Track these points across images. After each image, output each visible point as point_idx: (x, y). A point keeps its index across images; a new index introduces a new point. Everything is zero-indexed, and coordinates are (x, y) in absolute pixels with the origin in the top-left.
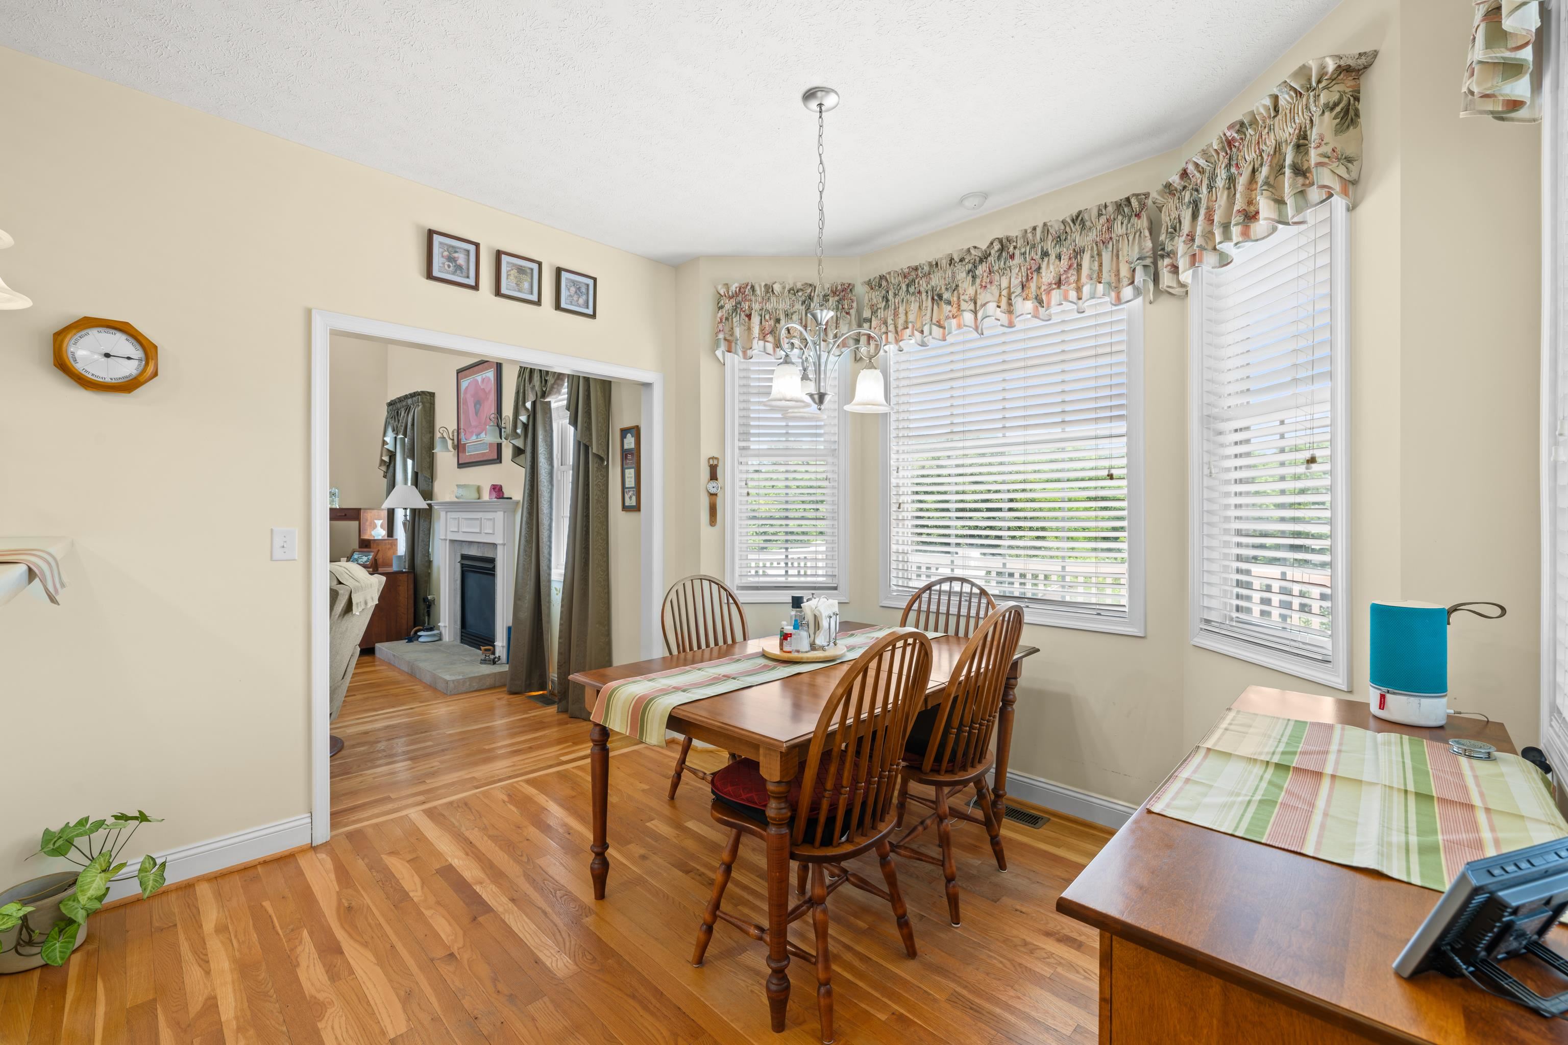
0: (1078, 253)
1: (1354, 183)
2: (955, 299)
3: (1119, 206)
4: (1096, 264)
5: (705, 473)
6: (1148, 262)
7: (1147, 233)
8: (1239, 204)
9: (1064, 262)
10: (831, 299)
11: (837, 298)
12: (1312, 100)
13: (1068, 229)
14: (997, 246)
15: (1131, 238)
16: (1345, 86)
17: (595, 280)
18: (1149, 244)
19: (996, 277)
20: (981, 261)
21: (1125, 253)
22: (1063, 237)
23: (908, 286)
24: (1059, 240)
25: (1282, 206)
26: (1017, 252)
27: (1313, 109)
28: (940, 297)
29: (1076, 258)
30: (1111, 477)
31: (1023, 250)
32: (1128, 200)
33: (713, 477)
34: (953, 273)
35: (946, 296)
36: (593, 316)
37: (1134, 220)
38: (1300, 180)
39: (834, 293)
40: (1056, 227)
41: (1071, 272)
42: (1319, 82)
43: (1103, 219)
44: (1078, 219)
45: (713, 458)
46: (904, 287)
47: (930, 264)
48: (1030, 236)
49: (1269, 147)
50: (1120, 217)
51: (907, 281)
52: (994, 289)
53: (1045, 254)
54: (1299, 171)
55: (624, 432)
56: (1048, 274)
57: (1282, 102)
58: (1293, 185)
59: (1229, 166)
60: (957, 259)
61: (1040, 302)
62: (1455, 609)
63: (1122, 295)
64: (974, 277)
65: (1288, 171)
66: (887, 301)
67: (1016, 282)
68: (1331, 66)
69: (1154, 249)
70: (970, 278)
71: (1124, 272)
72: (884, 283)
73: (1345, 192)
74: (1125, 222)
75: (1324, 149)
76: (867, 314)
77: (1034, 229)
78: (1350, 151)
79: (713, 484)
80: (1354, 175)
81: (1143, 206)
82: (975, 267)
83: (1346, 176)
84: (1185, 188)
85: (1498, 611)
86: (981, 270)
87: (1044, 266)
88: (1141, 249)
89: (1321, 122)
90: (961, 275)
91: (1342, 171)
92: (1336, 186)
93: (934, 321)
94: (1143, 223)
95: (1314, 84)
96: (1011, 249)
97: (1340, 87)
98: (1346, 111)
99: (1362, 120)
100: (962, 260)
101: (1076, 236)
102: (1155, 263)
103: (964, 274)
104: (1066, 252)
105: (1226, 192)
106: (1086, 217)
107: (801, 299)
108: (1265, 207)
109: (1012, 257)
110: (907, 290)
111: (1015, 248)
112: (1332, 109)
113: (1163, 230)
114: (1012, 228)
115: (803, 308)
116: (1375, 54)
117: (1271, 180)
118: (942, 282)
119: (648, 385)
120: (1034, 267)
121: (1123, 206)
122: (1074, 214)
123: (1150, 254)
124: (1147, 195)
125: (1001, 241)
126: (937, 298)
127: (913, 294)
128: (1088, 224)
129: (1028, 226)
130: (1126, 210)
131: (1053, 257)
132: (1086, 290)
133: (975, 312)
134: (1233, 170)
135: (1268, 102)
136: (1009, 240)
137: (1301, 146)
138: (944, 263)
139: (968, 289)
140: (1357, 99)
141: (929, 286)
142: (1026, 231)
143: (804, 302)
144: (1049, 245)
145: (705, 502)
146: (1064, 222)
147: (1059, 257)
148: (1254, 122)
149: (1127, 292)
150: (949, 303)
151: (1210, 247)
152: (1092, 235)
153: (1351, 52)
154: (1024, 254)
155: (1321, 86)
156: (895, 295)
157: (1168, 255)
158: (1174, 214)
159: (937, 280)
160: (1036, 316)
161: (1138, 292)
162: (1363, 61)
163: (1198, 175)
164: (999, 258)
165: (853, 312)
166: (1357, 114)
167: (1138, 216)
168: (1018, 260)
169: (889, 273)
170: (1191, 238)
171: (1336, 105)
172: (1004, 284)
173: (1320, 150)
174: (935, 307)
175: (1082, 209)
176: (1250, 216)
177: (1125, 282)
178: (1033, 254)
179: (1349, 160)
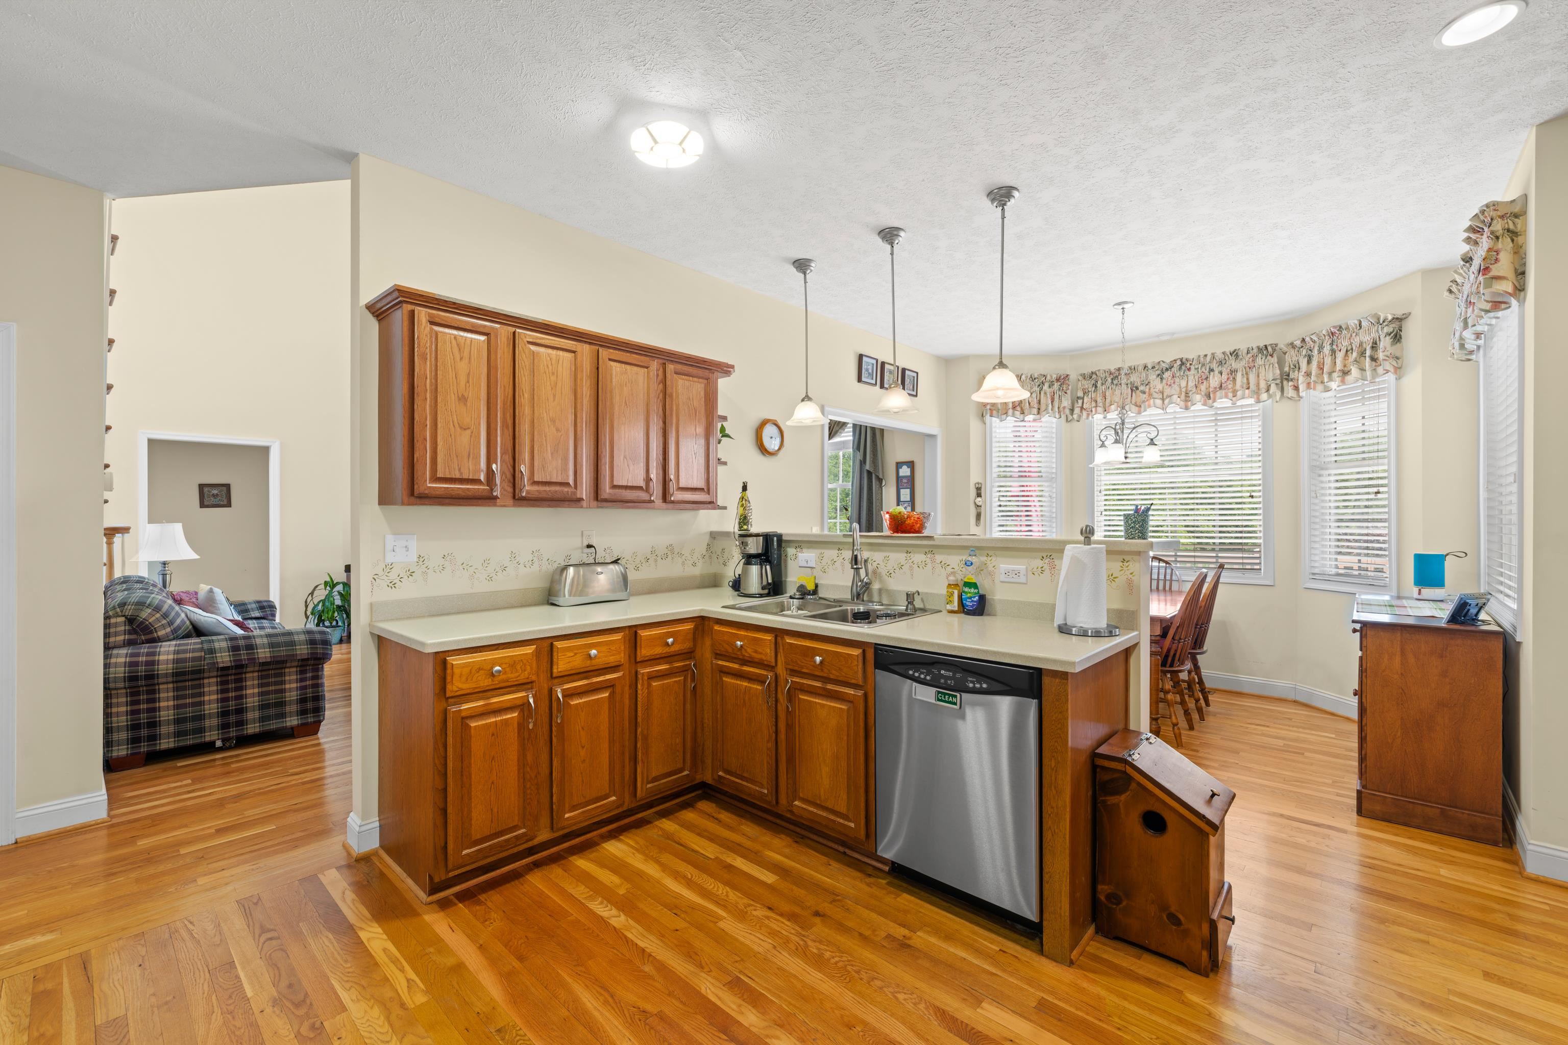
0: (1233, 372)
1: (1400, 368)
2: (1147, 390)
3: (1260, 350)
4: (1245, 379)
5: (973, 492)
6: (1278, 381)
7: (1276, 365)
8: (1339, 366)
9: (1225, 376)
10: (1056, 384)
11: (1059, 383)
12: (1380, 329)
13: (1227, 358)
14: (1179, 363)
15: (1267, 367)
16: (1395, 325)
17: (917, 373)
18: (1278, 372)
19: (1177, 380)
20: (1167, 370)
21: (1263, 375)
22: (1224, 362)
23: (1112, 379)
24: (1221, 363)
25: (1364, 372)
26: (1192, 367)
27: (1380, 333)
28: (1137, 388)
29: (1231, 374)
30: (1252, 497)
31: (1197, 367)
32: (1266, 346)
33: (979, 495)
34: (1147, 375)
35: (1142, 388)
36: (916, 396)
37: (1269, 357)
38: (1374, 363)
39: (1058, 380)
40: (1219, 356)
41: (1229, 382)
42: (1384, 322)
43: (1249, 355)
44: (1235, 354)
45: (978, 483)
46: (1109, 380)
47: (1130, 368)
48: (1202, 359)
49: (1356, 341)
50: (1260, 355)
51: (1112, 377)
52: (1176, 386)
53: (1211, 370)
54: (1373, 359)
55: (899, 465)
56: (1214, 381)
57: (1363, 324)
58: (1371, 366)
59: (1332, 344)
60: (1150, 367)
61: (1209, 397)
62: (1447, 555)
63: (1261, 397)
64: (1162, 379)
65: (1368, 359)
66: (1096, 387)
67: (1191, 384)
68: (1390, 317)
69: (1281, 375)
70: (1159, 378)
71: (1263, 385)
72: (1094, 376)
73: (1396, 373)
74: (1264, 358)
75: (1386, 353)
76: (1080, 394)
77: (1206, 356)
78: (1398, 354)
79: (979, 499)
80: (1400, 365)
81: (1274, 350)
82: (1163, 373)
83: (1396, 365)
84: (1302, 347)
85: (1464, 555)
86: (1167, 375)
87: (1211, 377)
88: (1274, 374)
89: (1385, 340)
90: (1153, 376)
91: (1394, 363)
92: (1392, 369)
93: (1133, 402)
94: (1274, 360)
95: (1381, 322)
96: (1188, 365)
97: (1393, 325)
98: (1396, 336)
99: (1403, 340)
100: (1153, 368)
101: (1233, 362)
102: (1282, 382)
103: (1155, 377)
104: (1225, 371)
105: (1330, 358)
106: (1240, 353)
107: (1037, 384)
108: (1355, 372)
109: (1189, 369)
110: (1112, 382)
111: (1190, 364)
112: (1390, 335)
113: (1287, 364)
114: (1190, 354)
115: (1038, 389)
116: (1410, 314)
117: (1358, 359)
118: (1138, 380)
119: (932, 437)
120: (1204, 377)
121: (1264, 350)
122: (1232, 350)
123: (1279, 377)
124: (1276, 345)
125: (1181, 360)
126: (1134, 388)
127: (1116, 385)
128: (1241, 357)
129: (1202, 354)
130: (1265, 352)
131: (1216, 372)
132: (1239, 393)
133: (1163, 400)
134: (1334, 347)
135: (1357, 322)
136: (1187, 360)
137: (1374, 346)
138: (1141, 368)
139: (1157, 385)
140: (1401, 330)
141: (1129, 381)
142: (1199, 356)
143: (1039, 385)
144: (1214, 365)
145: (973, 512)
146: (1224, 353)
147: (1221, 373)
148: (1347, 328)
149: (1264, 396)
150: (1144, 393)
151: (1320, 381)
152: (1243, 363)
153: (1399, 313)
154: (1198, 368)
155: (1384, 324)
156: (1102, 384)
157: (1292, 380)
158: (1295, 359)
159: (1134, 378)
160: (1205, 404)
161: (1270, 396)
162: (1404, 316)
163: (1311, 343)
164: (1180, 369)
165: (1069, 392)
166: (1401, 337)
167: (1272, 356)
168: (1193, 371)
169: (1099, 370)
170: (1308, 374)
171: (1391, 333)
172: (1183, 384)
173: (1385, 353)
174: (1134, 394)
175: (1237, 348)
176: (1345, 373)
177: (1264, 390)
178: (1203, 369)
179: (1397, 358)
